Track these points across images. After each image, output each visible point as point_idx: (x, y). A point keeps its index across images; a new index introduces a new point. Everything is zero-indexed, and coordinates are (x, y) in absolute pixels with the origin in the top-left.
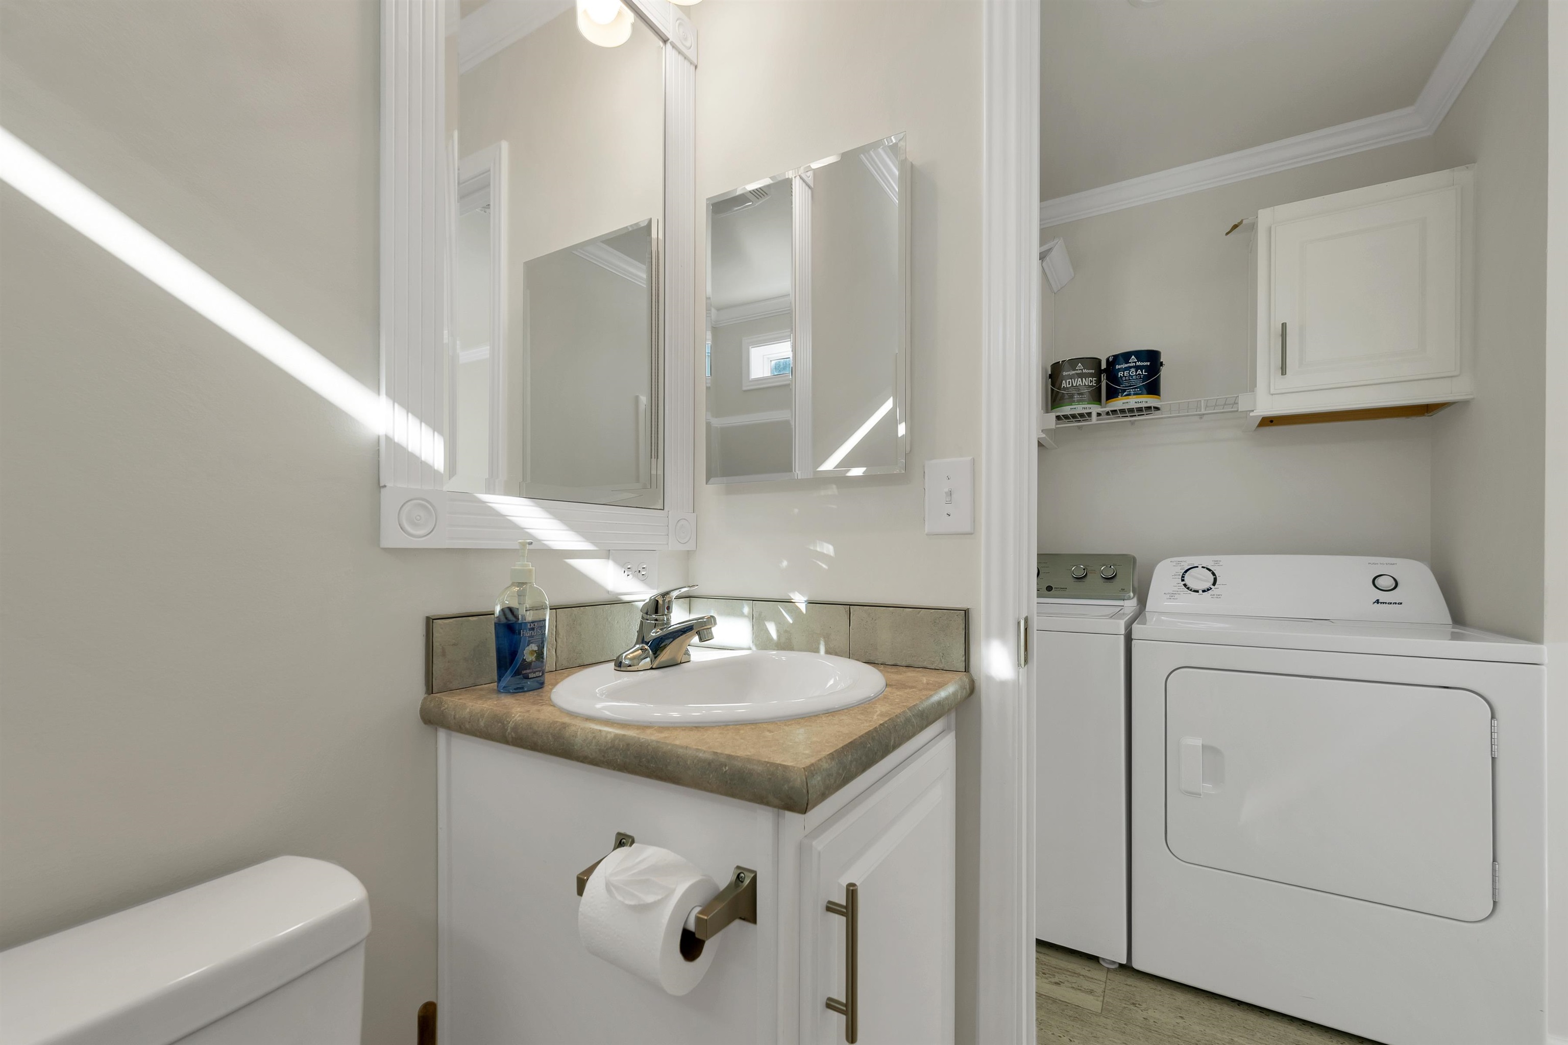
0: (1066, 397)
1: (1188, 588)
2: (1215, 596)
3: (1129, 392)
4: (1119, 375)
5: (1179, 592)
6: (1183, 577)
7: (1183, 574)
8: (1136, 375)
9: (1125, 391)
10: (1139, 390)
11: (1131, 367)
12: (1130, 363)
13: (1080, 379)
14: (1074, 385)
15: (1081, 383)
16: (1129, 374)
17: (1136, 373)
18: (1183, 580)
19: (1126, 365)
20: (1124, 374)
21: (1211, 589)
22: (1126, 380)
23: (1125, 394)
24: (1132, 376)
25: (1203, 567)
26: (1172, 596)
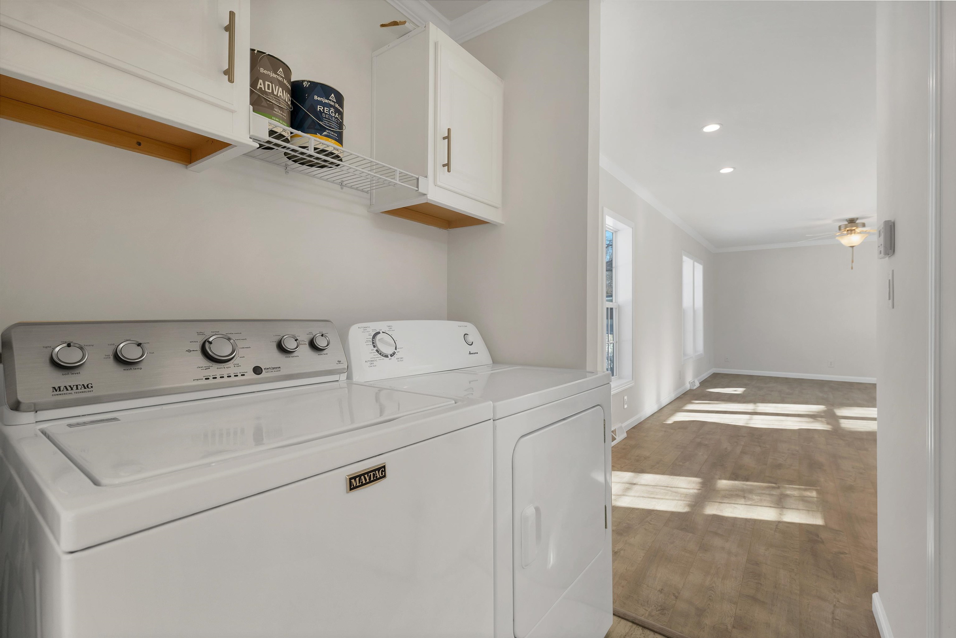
0: (264, 103)
1: (380, 354)
2: (399, 360)
3: (329, 133)
4: (318, 108)
5: (375, 359)
6: (373, 343)
7: (372, 340)
8: (334, 117)
9: (324, 129)
10: (336, 135)
11: (331, 106)
12: (330, 100)
13: (280, 89)
14: (275, 93)
15: (282, 94)
16: (329, 112)
17: (335, 116)
18: (374, 347)
19: (327, 101)
20: (324, 110)
21: (395, 353)
22: (325, 118)
23: (325, 133)
24: (332, 117)
25: (383, 332)
26: (372, 364)
